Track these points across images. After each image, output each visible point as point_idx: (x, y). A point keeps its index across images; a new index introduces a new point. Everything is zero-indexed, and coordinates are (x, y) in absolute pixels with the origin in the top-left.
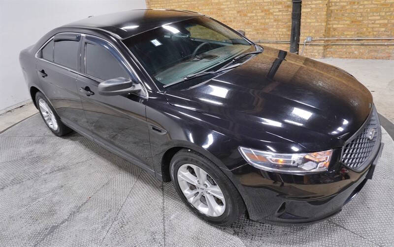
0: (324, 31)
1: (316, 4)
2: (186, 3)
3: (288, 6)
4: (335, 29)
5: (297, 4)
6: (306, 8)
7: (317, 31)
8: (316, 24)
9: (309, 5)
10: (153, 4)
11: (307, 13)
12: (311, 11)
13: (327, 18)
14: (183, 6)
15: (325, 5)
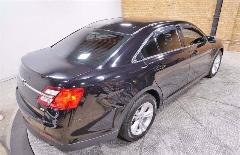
0: (230, 36)
1: (228, 20)
2: (147, 12)
3: (210, 20)
4: (237, 35)
5: (216, 19)
6: (221, 22)
7: (226, 35)
8: (226, 31)
9: (224, 20)
10: (125, 11)
11: (222, 25)
12: (224, 24)
13: (233, 29)
14: (144, 14)
15: (233, 21)
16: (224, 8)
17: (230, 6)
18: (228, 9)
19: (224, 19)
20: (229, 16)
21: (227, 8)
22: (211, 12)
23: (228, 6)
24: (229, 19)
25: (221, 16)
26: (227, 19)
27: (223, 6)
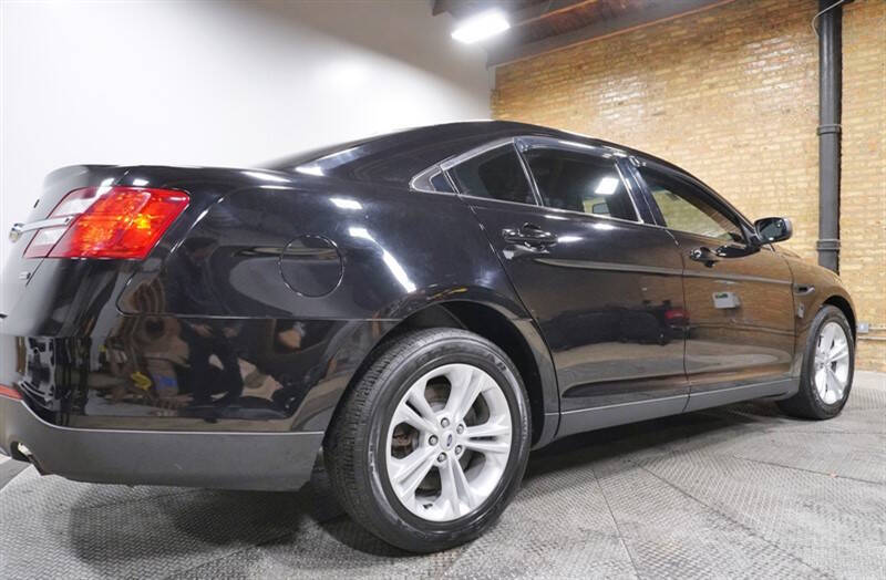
1: (874, 256)
5: (829, 254)
6: (851, 263)
7: (882, 312)
8: (878, 297)
9: (859, 257)
11: (853, 273)
12: (863, 269)
16: (848, 216)
17: (869, 208)
18: (864, 219)
19: (860, 253)
20: (875, 242)
21: (860, 216)
22: (804, 233)
23: (861, 208)
24: (877, 252)
25: (845, 242)
26: (868, 251)
27: (842, 208)
